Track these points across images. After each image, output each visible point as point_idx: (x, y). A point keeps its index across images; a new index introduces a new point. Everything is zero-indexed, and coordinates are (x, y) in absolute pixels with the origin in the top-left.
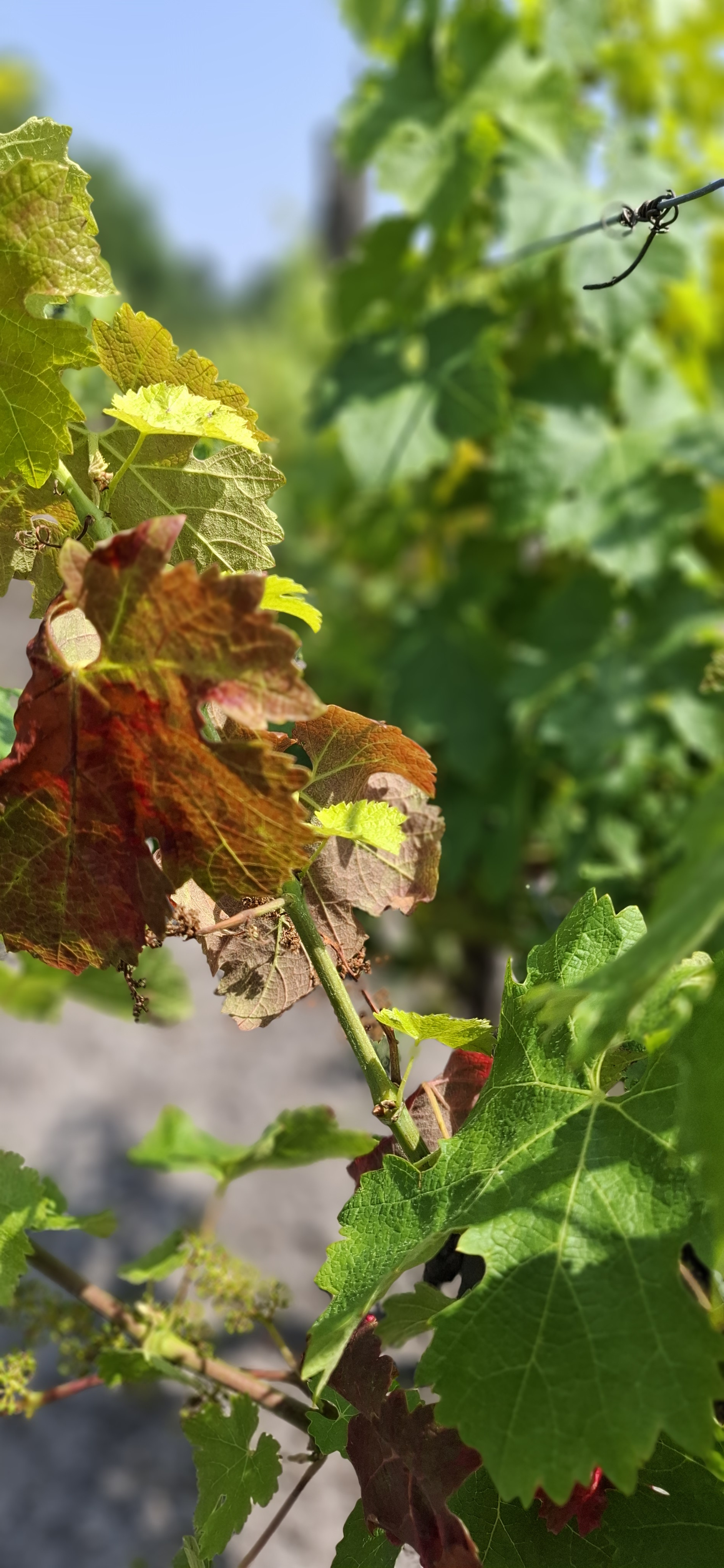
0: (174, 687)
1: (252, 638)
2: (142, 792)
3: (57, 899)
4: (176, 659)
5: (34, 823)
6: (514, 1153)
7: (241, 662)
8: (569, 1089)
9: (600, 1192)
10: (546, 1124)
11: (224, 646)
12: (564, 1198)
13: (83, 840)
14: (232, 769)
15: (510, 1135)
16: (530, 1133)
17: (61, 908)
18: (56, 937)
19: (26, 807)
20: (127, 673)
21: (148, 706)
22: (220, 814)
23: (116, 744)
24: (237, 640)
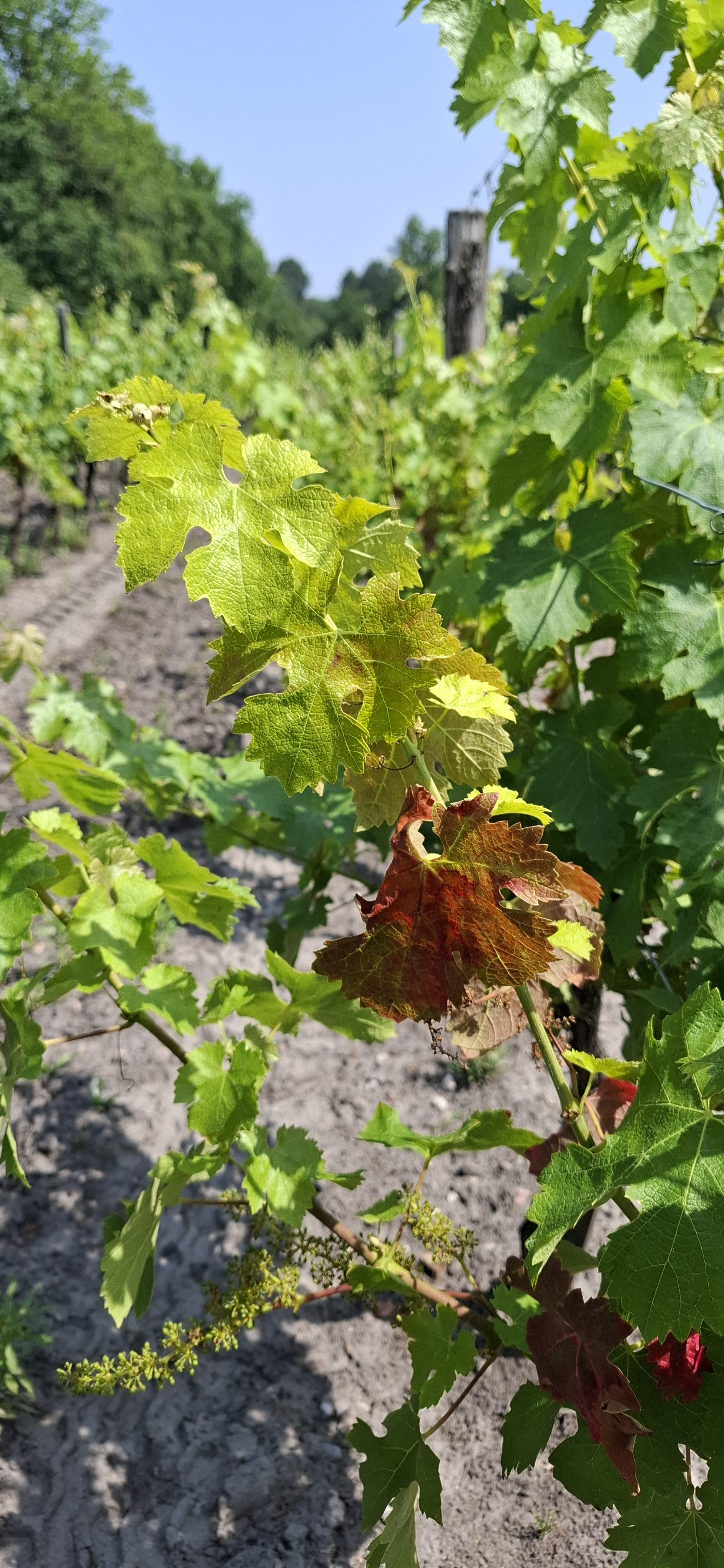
0: (484, 877)
1: (533, 857)
2: (453, 926)
3: (396, 980)
4: (488, 863)
5: (388, 938)
6: (656, 1145)
7: (524, 868)
8: (690, 1109)
9: (710, 1170)
10: (676, 1129)
11: (516, 859)
12: (687, 1172)
13: (414, 949)
14: (512, 922)
15: (652, 1135)
16: (666, 1135)
17: (397, 985)
18: (391, 1001)
19: (386, 930)
20: (457, 866)
21: (466, 884)
22: (498, 942)
23: (442, 900)
24: (524, 857)
